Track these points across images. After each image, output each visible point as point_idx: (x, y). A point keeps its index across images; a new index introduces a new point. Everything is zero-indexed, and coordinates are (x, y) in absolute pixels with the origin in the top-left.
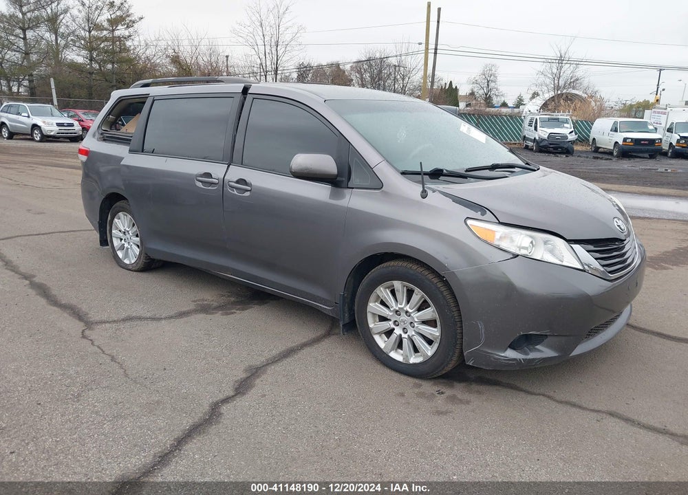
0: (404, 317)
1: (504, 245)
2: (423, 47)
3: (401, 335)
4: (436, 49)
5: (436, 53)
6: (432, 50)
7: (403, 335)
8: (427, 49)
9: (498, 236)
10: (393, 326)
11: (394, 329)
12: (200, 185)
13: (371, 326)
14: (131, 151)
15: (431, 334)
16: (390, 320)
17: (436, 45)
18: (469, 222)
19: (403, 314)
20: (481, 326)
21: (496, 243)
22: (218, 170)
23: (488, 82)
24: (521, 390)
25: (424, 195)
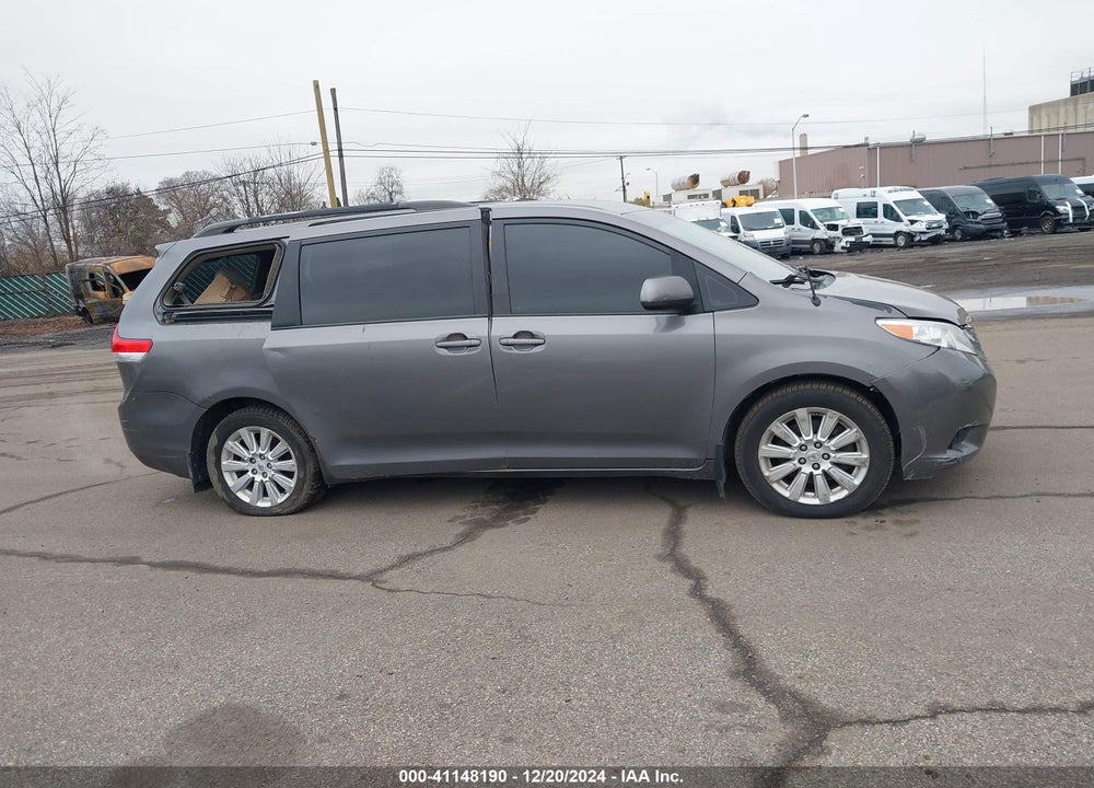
0: (812, 451)
1: (924, 339)
2: (320, 148)
3: (811, 474)
4: (340, 150)
5: (341, 156)
6: (334, 152)
7: (815, 472)
8: (326, 151)
9: (915, 330)
10: (799, 465)
11: (800, 468)
12: (445, 352)
13: (766, 474)
14: (274, 327)
15: (856, 459)
16: (794, 459)
17: (340, 143)
18: (880, 322)
19: (811, 447)
20: (922, 431)
21: (915, 338)
22: (474, 327)
23: (390, 194)
24: (935, 500)
25: (816, 301)
